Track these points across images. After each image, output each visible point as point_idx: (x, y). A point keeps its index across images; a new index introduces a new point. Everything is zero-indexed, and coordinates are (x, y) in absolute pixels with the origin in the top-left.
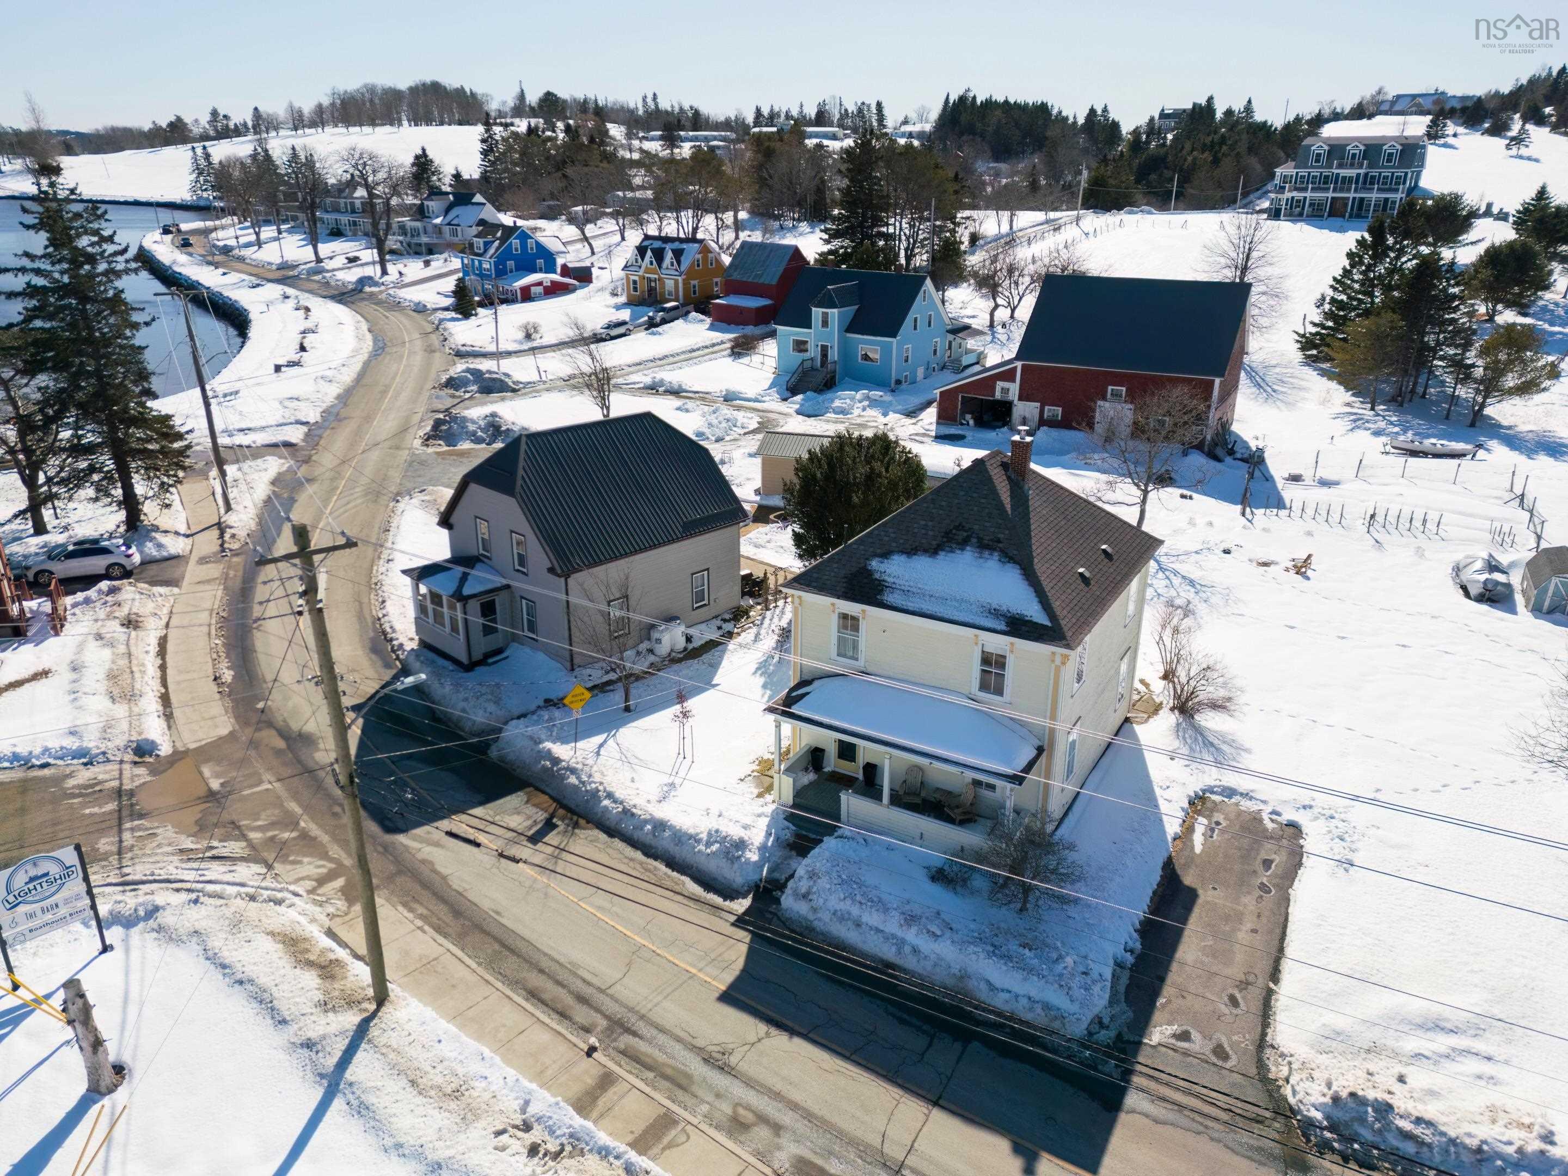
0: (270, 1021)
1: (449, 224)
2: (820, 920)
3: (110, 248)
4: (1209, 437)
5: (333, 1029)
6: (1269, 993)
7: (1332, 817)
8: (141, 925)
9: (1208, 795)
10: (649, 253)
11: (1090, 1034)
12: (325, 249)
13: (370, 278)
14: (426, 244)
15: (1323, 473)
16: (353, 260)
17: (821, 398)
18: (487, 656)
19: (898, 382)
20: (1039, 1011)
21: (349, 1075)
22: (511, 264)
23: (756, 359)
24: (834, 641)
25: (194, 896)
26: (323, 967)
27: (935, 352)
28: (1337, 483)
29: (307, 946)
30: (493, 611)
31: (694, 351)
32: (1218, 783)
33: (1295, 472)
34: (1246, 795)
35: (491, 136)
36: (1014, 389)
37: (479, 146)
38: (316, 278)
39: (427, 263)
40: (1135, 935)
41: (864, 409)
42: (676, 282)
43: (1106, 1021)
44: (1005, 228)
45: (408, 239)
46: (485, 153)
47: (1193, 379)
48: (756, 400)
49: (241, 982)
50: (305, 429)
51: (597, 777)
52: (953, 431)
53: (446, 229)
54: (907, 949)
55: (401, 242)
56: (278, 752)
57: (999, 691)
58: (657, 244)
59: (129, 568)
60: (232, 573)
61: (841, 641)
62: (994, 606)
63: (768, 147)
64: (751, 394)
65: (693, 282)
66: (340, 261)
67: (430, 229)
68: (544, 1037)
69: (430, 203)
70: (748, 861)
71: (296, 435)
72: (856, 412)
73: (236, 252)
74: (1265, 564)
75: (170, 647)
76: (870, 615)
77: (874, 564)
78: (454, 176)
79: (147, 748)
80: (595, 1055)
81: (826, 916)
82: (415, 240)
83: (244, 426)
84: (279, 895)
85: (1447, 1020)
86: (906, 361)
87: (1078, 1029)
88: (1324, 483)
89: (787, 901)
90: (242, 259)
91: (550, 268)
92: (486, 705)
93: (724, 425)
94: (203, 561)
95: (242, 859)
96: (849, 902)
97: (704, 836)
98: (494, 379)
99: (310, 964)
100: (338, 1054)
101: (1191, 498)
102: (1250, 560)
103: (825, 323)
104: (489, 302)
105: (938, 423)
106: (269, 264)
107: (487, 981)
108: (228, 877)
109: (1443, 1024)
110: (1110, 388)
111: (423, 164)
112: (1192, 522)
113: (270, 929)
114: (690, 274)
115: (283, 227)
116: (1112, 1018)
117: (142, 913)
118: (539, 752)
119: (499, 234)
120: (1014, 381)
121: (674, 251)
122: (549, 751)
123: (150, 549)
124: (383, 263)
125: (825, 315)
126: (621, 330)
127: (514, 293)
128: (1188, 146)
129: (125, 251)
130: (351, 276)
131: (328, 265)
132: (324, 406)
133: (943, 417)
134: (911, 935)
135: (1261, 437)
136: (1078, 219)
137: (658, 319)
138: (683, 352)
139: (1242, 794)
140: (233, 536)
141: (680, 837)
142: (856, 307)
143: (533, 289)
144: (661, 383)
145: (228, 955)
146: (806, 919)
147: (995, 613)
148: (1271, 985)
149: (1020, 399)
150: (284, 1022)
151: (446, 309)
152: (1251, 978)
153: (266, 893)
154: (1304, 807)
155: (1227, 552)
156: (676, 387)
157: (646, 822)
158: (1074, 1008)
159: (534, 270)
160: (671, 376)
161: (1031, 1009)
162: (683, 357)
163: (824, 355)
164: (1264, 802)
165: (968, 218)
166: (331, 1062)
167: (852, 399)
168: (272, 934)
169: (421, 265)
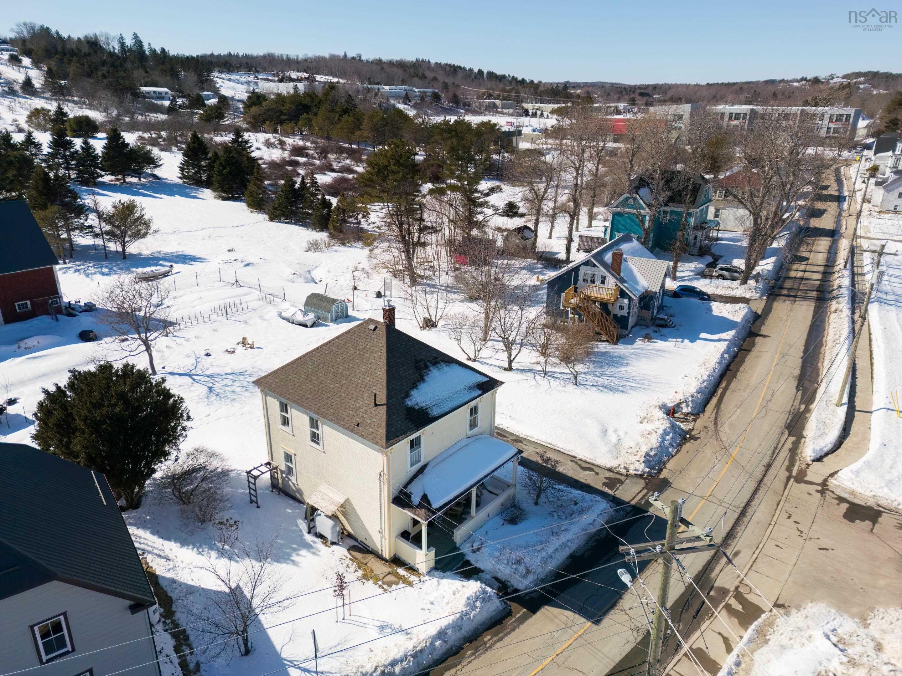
4: (62, 304)
24: (409, 460)
57: (476, 425)
61: (412, 457)
74: (232, 351)
76: (426, 430)
77: (409, 403)
147: (471, 388)
155: (208, 355)
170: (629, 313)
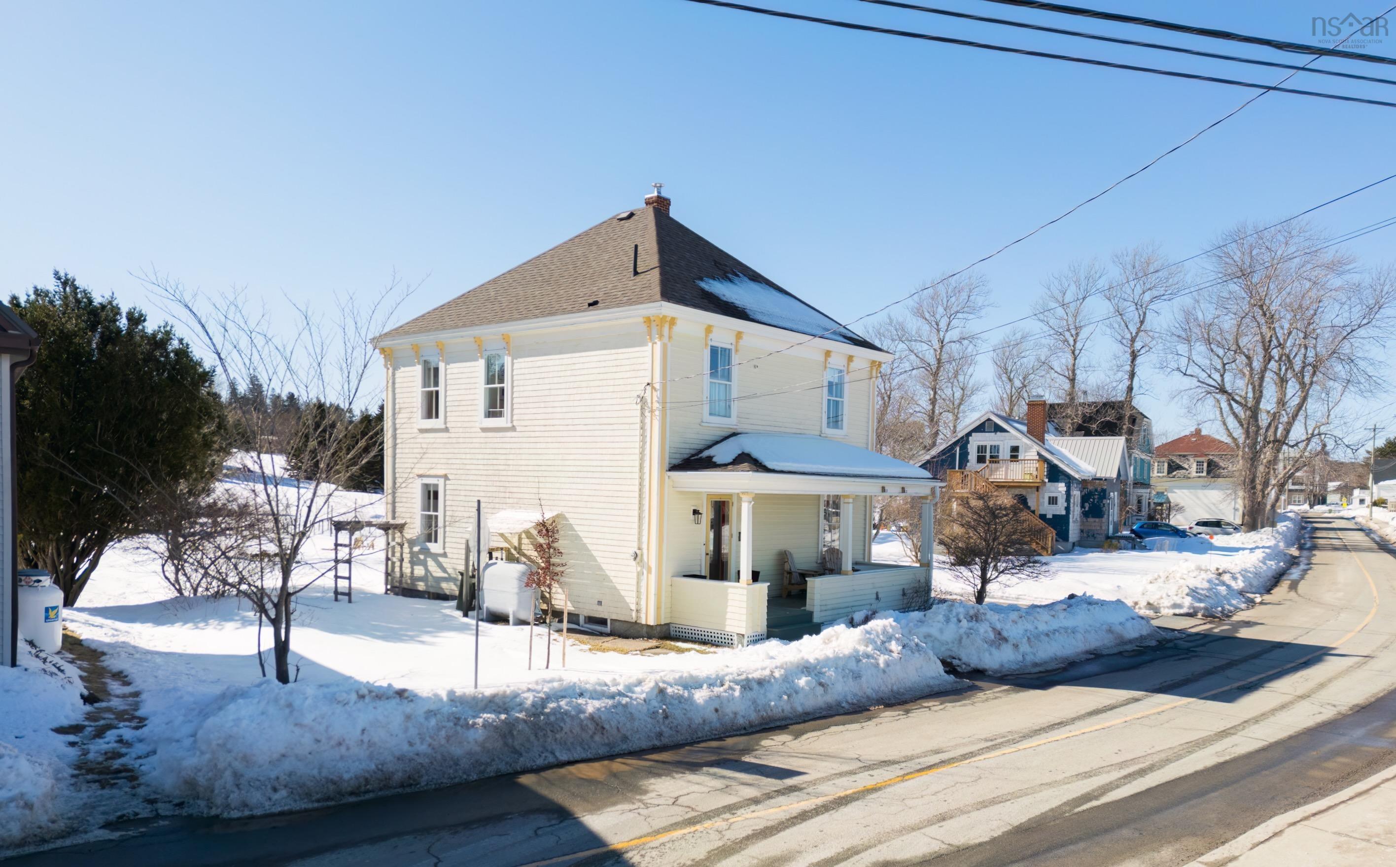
24: (707, 391)
76: (744, 345)
170: (1067, 509)
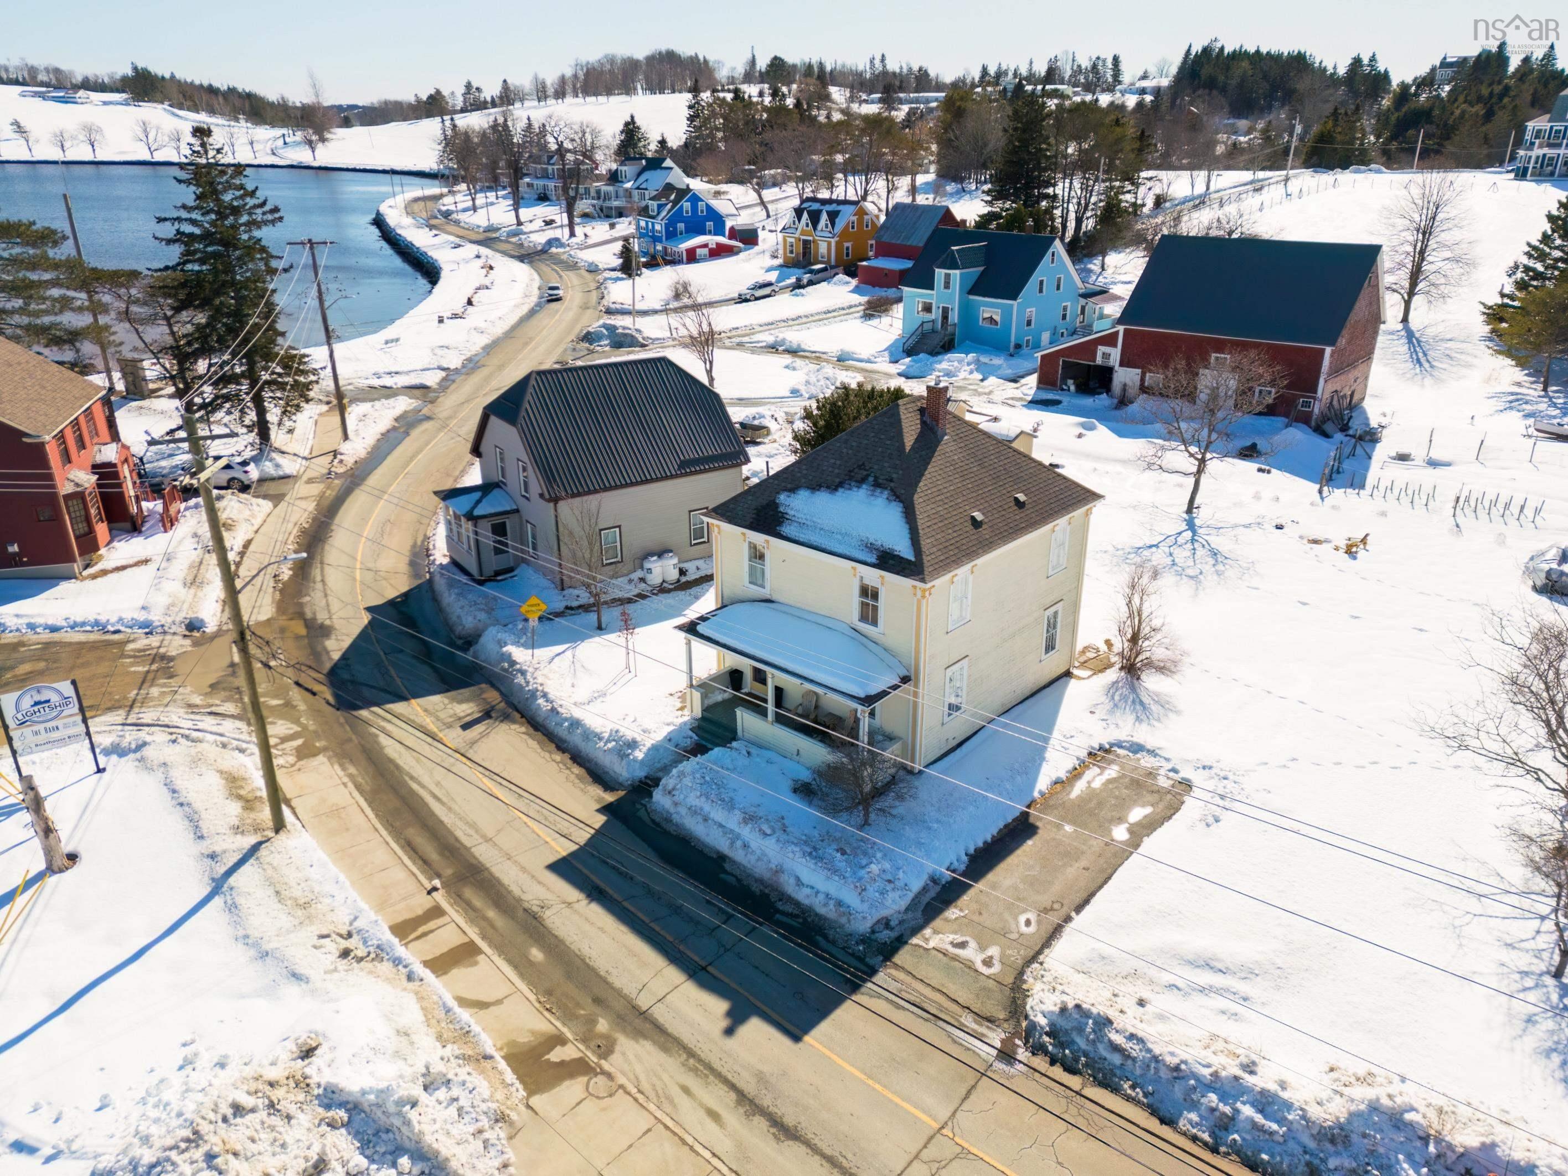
0: (192, 836)
1: (638, 188)
2: (677, 813)
3: (251, 202)
4: (1316, 411)
5: (234, 847)
6: (1068, 919)
7: (1225, 778)
8: (132, 756)
9: (1115, 749)
10: (805, 215)
11: (873, 932)
12: (525, 213)
13: (557, 239)
14: (617, 208)
15: (1436, 455)
16: (549, 223)
17: (932, 359)
18: (498, 573)
19: (1018, 346)
20: (832, 907)
21: (232, 880)
22: (681, 226)
23: (885, 320)
24: (746, 569)
25: (174, 737)
26: (248, 801)
27: (1064, 317)
28: (1448, 464)
29: (240, 783)
30: (504, 534)
31: (829, 312)
32: (1129, 738)
33: (1404, 450)
34: (1152, 753)
35: (698, 103)
36: (1115, 354)
37: (686, 113)
38: (514, 240)
39: (612, 226)
40: (965, 859)
41: (971, 372)
42: (829, 244)
43: (893, 923)
44: (1200, 189)
45: (600, 202)
46: (691, 119)
47: (1260, 344)
48: (869, 361)
49: (181, 805)
50: (443, 374)
51: (540, 680)
52: (1050, 396)
53: (635, 193)
54: (739, 843)
55: (594, 206)
56: (298, 637)
57: (875, 623)
58: (816, 206)
59: (246, 482)
60: (329, 492)
61: (752, 571)
62: (871, 540)
63: (959, 107)
64: (864, 356)
65: (846, 245)
66: (539, 224)
67: (621, 193)
68: (401, 874)
69: (624, 168)
70: (635, 760)
71: (432, 379)
72: (962, 375)
73: (454, 216)
74: (1315, 542)
75: (252, 548)
76: (774, 547)
77: (782, 498)
78: (660, 142)
79: (198, 625)
80: (434, 894)
81: (683, 811)
82: (608, 204)
83: (394, 370)
84: (244, 746)
85: (1217, 960)
86: (1029, 323)
87: (863, 926)
88: (1433, 463)
89: (658, 796)
90: (457, 222)
91: (719, 230)
92: (477, 613)
93: (822, 382)
94: (310, 481)
95: (232, 716)
96: (703, 799)
97: (606, 735)
98: (626, 335)
99: (240, 797)
100: (230, 864)
101: (1269, 472)
102: (1301, 537)
103: (947, 286)
104: (653, 264)
105: (1038, 388)
106: (479, 227)
107: (376, 830)
108: (215, 729)
109: (1213, 963)
110: (1214, 355)
111: (631, 132)
112: (1257, 497)
113: (221, 768)
114: (844, 235)
115: (501, 193)
116: (901, 922)
117: (133, 746)
118: (503, 654)
119: (673, 197)
120: (1115, 345)
121: (829, 213)
122: (510, 655)
123: (268, 468)
124: (571, 225)
125: (948, 276)
126: (767, 291)
127: (680, 255)
128: (1461, 98)
129: (264, 204)
130: (540, 239)
131: (525, 228)
132: (468, 355)
133: (1046, 381)
134: (747, 832)
135: (1389, 413)
136: (1287, 179)
137: (805, 281)
138: (818, 314)
139: (1148, 751)
140: (341, 461)
141: (590, 735)
142: (982, 269)
143: (699, 251)
144: (783, 342)
145: (179, 784)
146: (668, 812)
147: (870, 547)
148: (1073, 914)
149: (1121, 365)
150: (201, 837)
151: (613, 270)
152: (1056, 906)
153: (235, 743)
154: (1204, 768)
155: (1279, 527)
156: (795, 346)
157: (566, 719)
158: (864, 907)
159: (703, 232)
160: (793, 336)
161: (825, 905)
162: (817, 317)
163: (945, 317)
164: (1167, 760)
165: (1150, 179)
166: (222, 869)
167: (960, 361)
168: (221, 772)
169: (607, 227)
